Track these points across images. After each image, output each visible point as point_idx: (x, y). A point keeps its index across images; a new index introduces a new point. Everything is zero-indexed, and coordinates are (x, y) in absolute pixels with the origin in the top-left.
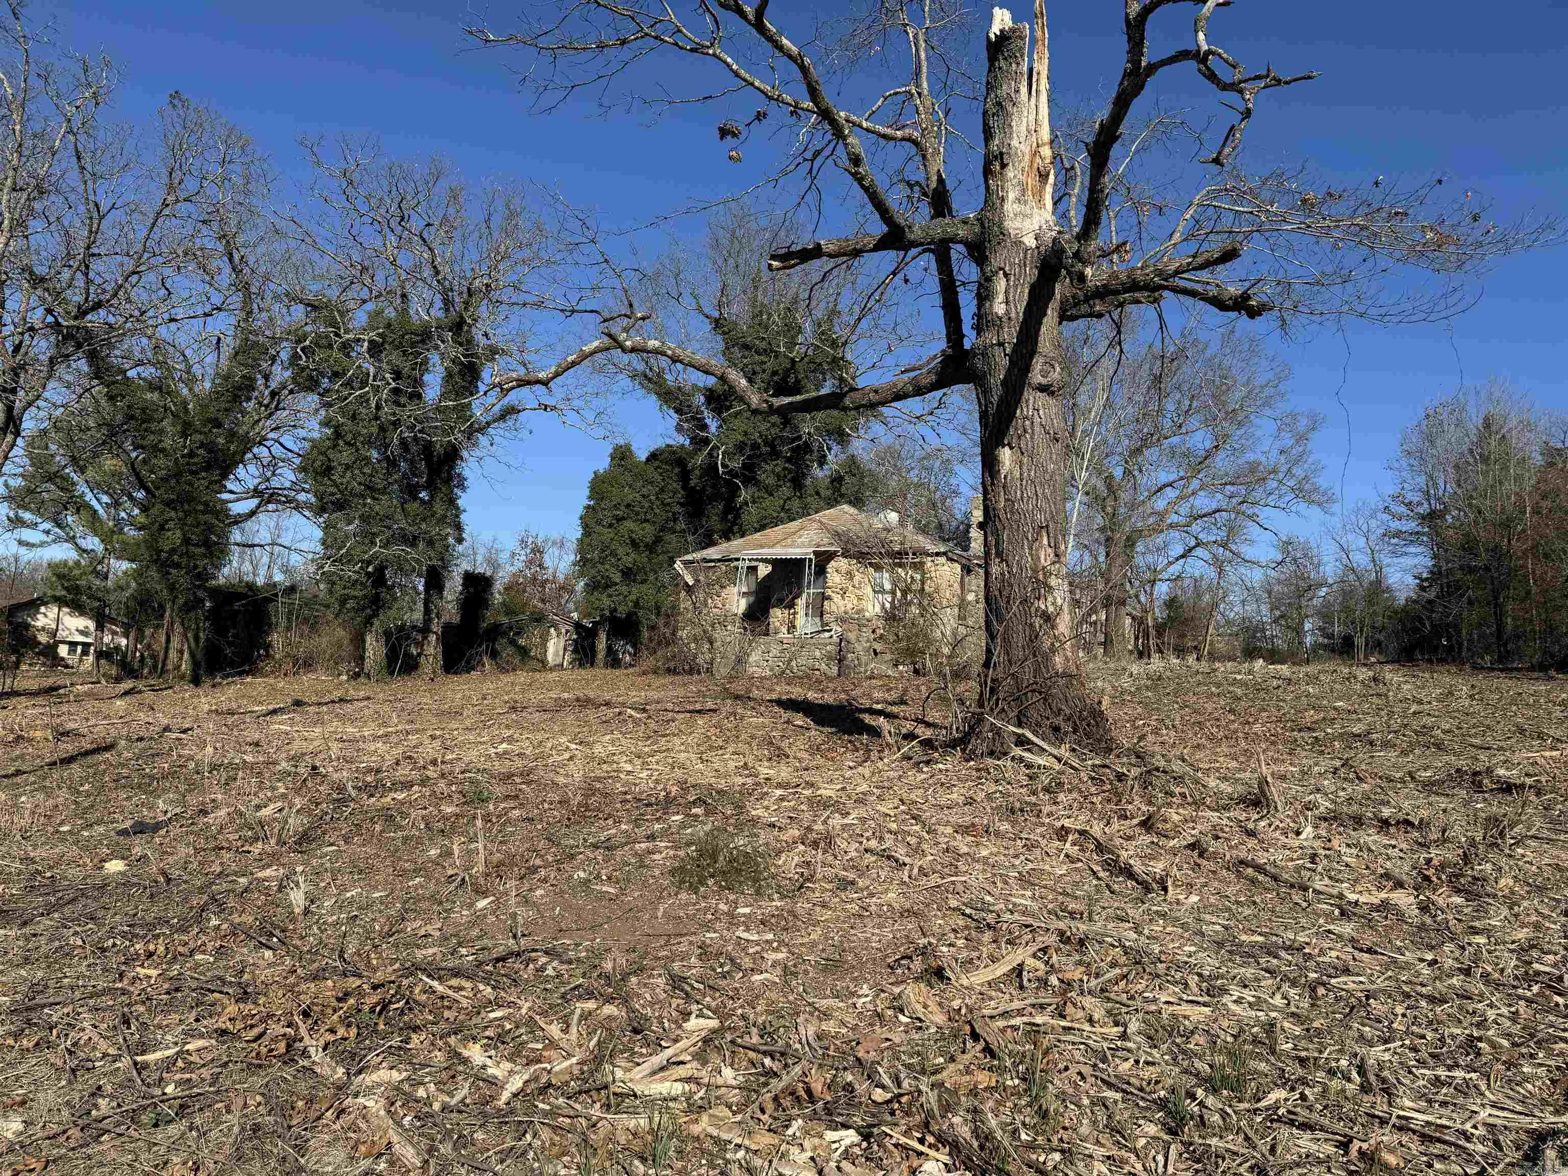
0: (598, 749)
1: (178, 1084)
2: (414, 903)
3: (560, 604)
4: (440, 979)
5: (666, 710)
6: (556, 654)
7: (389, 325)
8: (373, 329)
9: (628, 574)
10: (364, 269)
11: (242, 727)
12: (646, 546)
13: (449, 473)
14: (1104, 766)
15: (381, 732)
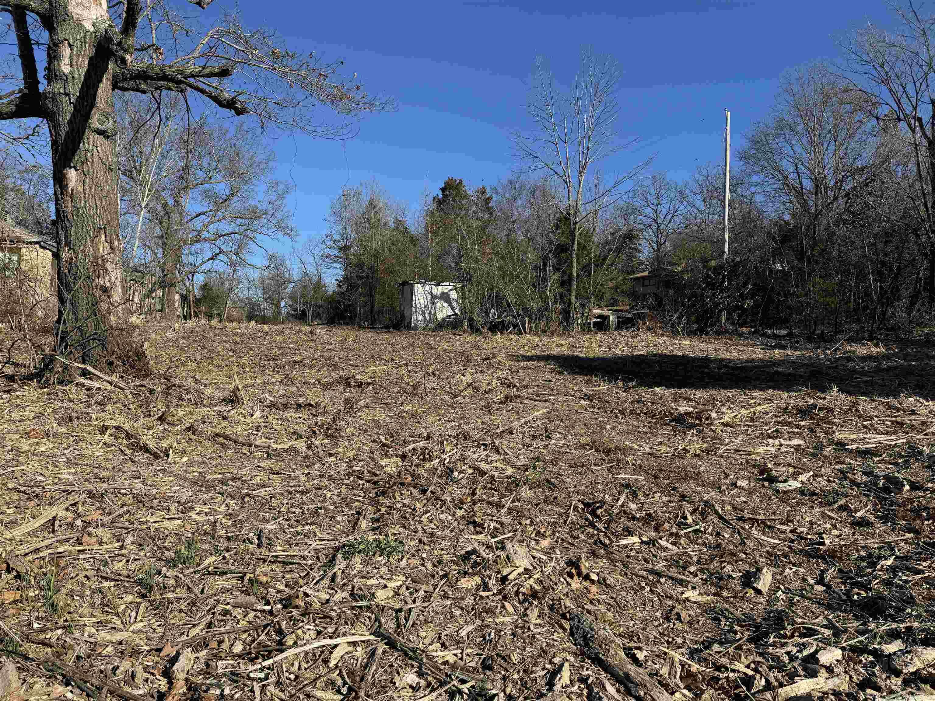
14: (142, 386)
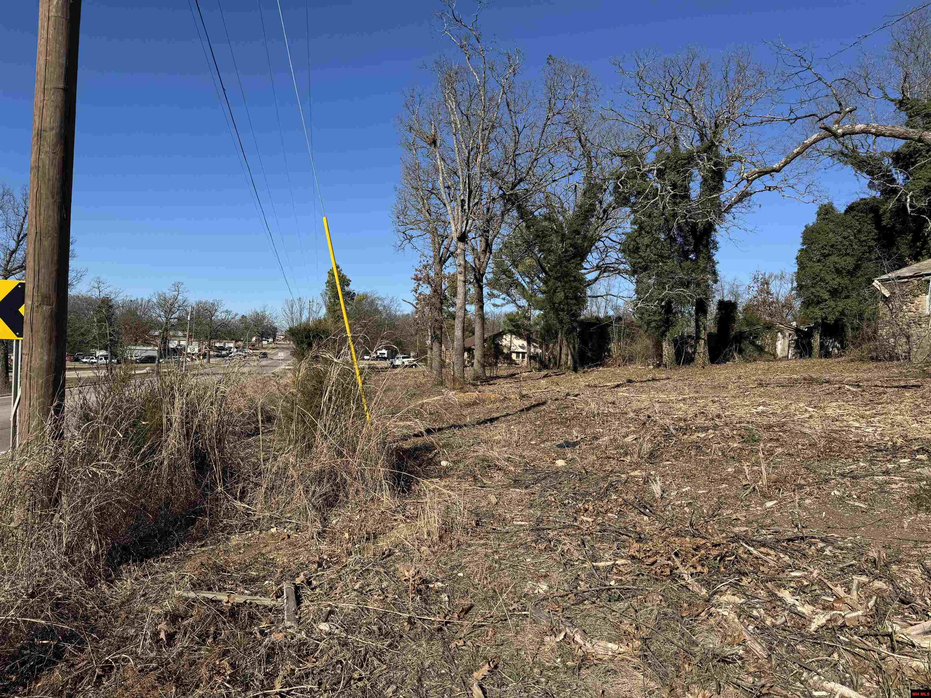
0: (829, 412)
1: (617, 581)
2: (725, 499)
3: (782, 316)
4: (753, 546)
5: (876, 386)
6: (783, 350)
7: (668, 158)
8: (659, 161)
9: (834, 293)
10: (651, 128)
11: (604, 393)
12: (848, 272)
13: (707, 241)
15: (680, 398)
